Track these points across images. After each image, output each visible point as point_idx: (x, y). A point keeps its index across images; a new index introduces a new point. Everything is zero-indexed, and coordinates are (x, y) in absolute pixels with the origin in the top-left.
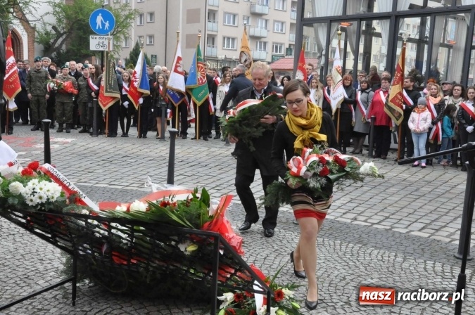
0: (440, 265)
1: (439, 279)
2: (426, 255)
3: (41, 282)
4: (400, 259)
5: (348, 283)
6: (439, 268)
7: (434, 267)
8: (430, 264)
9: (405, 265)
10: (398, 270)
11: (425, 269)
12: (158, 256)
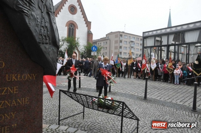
0: (187, 112)
1: (188, 117)
2: (183, 110)
3: (76, 112)
4: (175, 110)
5: (160, 117)
6: (187, 113)
7: (186, 113)
8: (184, 112)
9: (177, 112)
10: (175, 114)
11: (183, 113)
12: (106, 108)
